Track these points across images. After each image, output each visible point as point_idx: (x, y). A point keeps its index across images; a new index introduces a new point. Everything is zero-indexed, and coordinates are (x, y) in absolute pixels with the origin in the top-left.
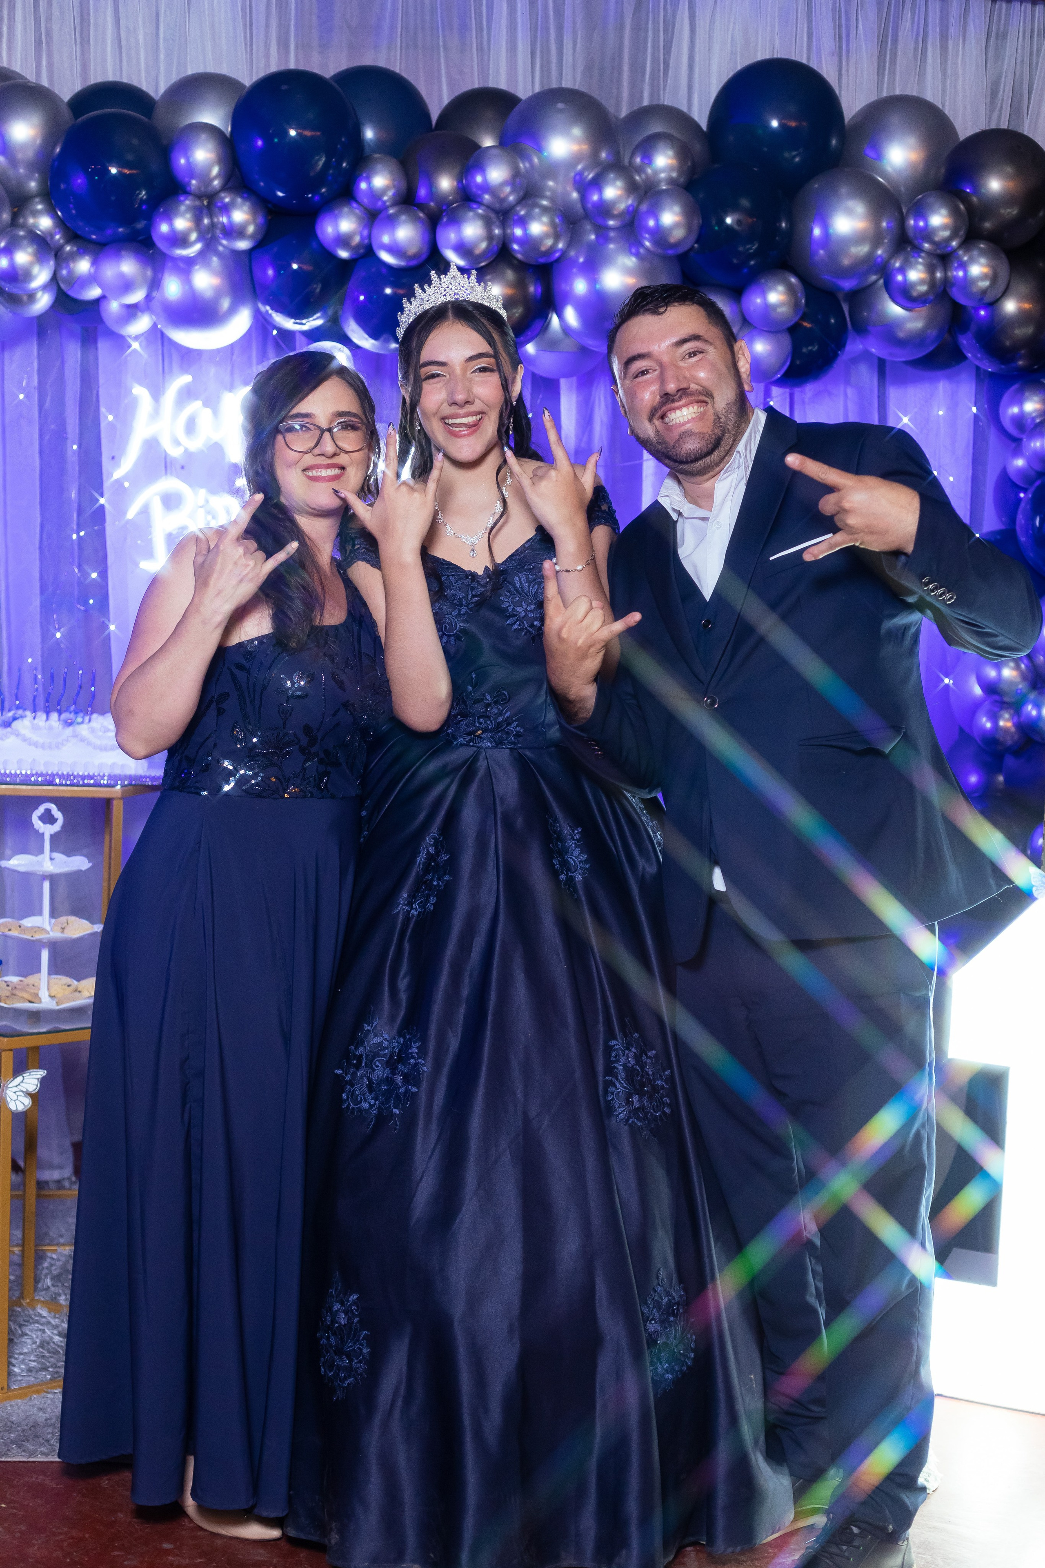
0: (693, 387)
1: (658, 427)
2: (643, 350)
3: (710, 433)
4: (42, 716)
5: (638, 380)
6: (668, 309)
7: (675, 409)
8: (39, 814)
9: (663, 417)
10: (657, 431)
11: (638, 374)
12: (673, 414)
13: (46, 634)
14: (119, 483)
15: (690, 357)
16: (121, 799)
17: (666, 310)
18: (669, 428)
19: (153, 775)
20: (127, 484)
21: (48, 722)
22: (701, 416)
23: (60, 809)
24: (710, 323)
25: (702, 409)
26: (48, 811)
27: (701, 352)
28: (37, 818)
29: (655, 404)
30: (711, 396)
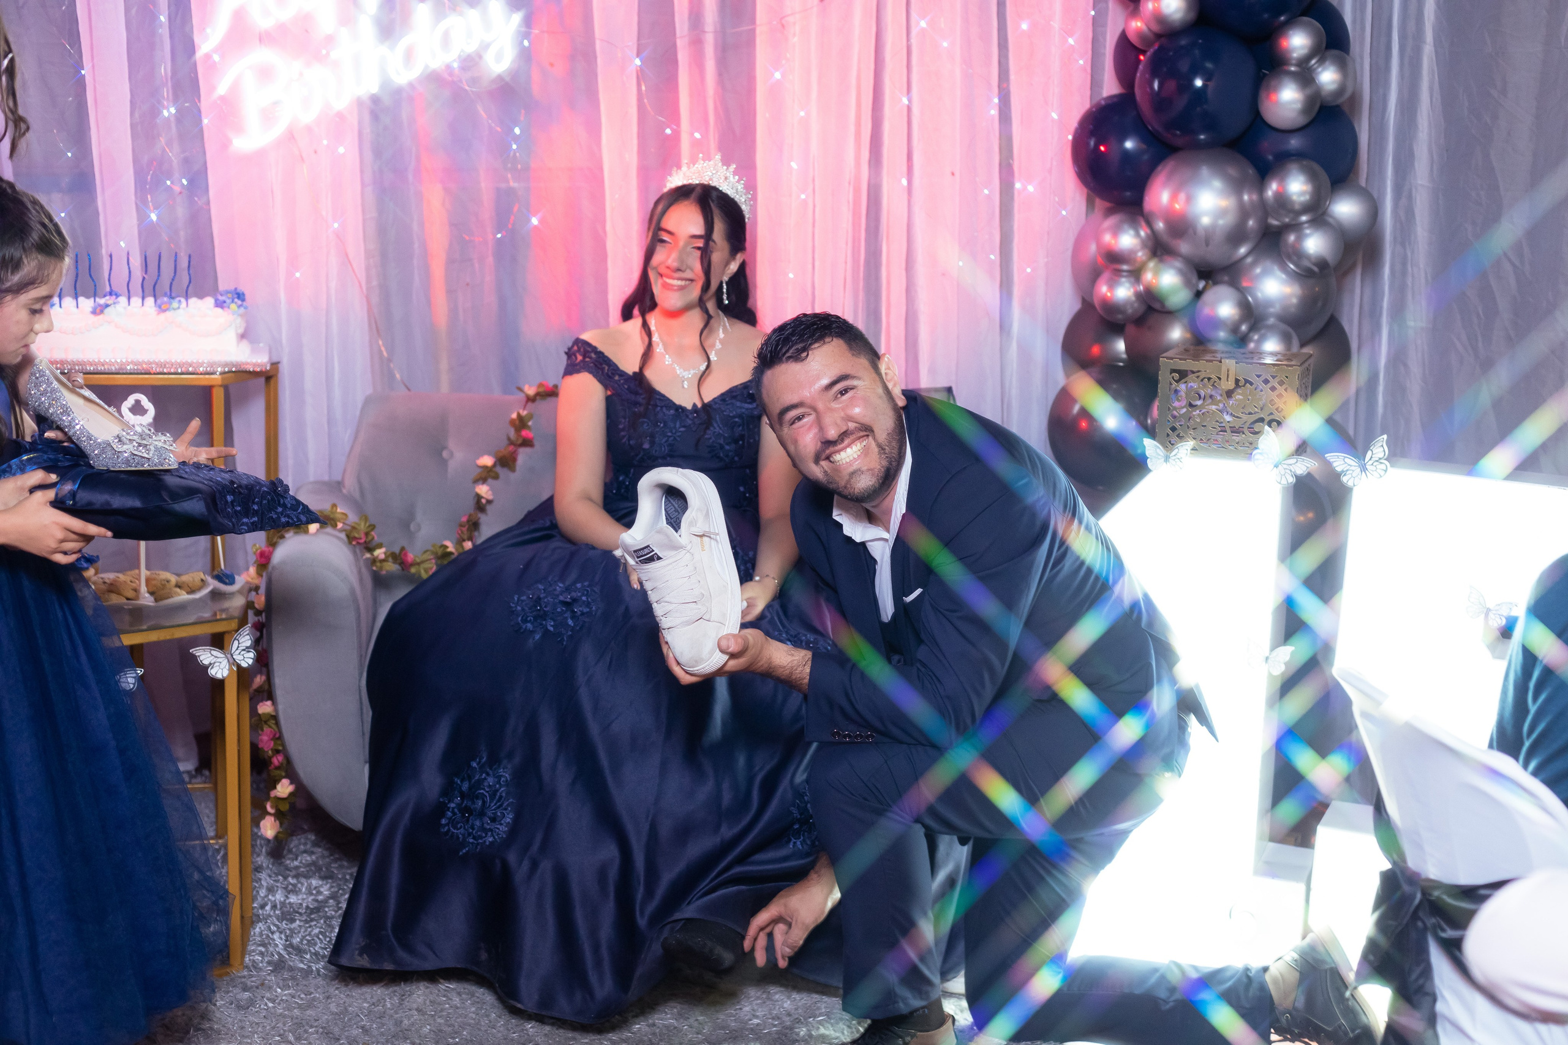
0: (852, 425)
1: (826, 468)
2: (795, 399)
3: (879, 467)
4: (136, 301)
5: (794, 426)
6: (810, 352)
7: (839, 451)
8: (130, 406)
9: (828, 458)
10: (825, 472)
11: (795, 420)
12: (838, 455)
13: (142, 217)
14: (208, 56)
15: (842, 394)
16: (221, 386)
17: (808, 355)
18: (837, 470)
19: (254, 361)
20: (216, 58)
21: (144, 308)
22: (866, 451)
23: (151, 400)
24: (853, 355)
25: (864, 443)
26: (138, 402)
27: (851, 389)
28: (128, 410)
29: (818, 448)
30: (872, 431)
